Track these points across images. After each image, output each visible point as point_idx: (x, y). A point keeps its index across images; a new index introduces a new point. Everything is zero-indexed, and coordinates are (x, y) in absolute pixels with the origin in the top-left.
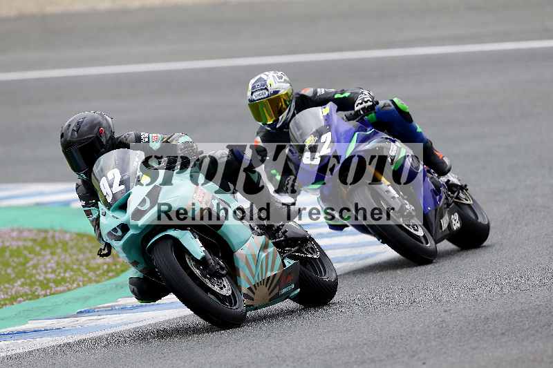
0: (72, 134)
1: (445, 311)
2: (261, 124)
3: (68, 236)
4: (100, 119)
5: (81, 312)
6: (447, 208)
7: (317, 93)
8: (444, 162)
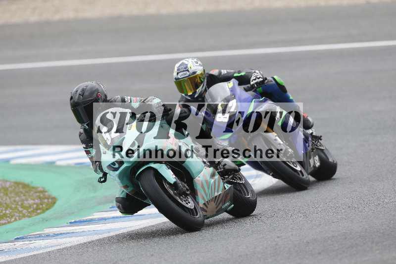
0: (79, 97)
1: (278, 237)
2: (183, 95)
3: (8, 185)
4: (97, 87)
5: (18, 239)
6: (312, 151)
7: (221, 73)
8: (308, 120)
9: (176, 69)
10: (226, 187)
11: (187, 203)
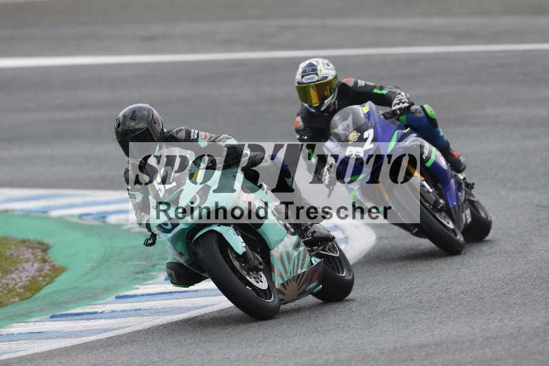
2: (306, 105)
6: (465, 203)
7: (357, 84)
8: (459, 161)
9: (300, 70)
10: (314, 262)
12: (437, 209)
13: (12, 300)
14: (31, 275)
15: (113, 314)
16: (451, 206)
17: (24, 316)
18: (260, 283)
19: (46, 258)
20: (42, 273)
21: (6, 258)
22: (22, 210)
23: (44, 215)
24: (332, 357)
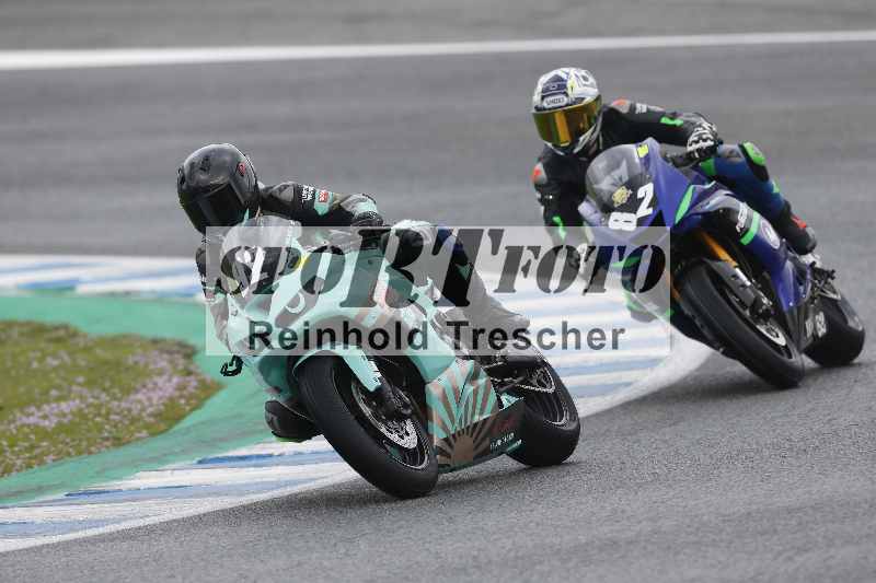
2: (550, 145)
6: (812, 303)
7: (635, 109)
8: (806, 235)
9: (540, 88)
10: (505, 402)
11: (402, 437)
12: (757, 313)
13: (138, 435)
14: (167, 395)
15: (297, 458)
16: (785, 308)
17: (158, 461)
18: (406, 438)
19: (192, 367)
20: (185, 393)
21: (127, 369)
22: (153, 292)
23: (190, 300)
24: (646, 527)
